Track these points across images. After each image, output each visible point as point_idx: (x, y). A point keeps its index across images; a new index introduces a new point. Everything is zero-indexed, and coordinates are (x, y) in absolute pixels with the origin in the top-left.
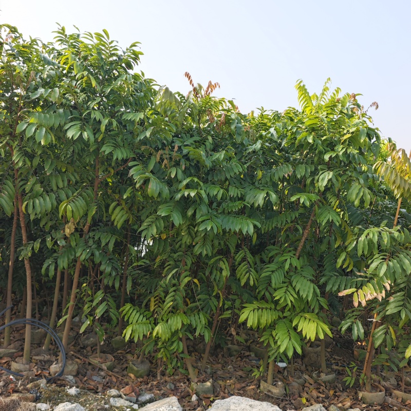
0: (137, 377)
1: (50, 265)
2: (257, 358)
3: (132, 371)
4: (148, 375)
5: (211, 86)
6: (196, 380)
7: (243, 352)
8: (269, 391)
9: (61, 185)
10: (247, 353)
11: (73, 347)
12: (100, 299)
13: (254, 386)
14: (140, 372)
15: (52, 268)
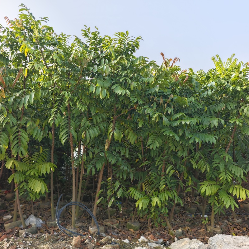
0: (135, 231)
1: (91, 168)
2: (190, 214)
3: (131, 227)
4: (140, 229)
5: (176, 59)
6: (172, 229)
7: (181, 211)
8: (215, 231)
9: (99, 121)
10: (184, 212)
11: (85, 217)
12: (118, 186)
13: (204, 229)
14: (136, 227)
15: (93, 170)
